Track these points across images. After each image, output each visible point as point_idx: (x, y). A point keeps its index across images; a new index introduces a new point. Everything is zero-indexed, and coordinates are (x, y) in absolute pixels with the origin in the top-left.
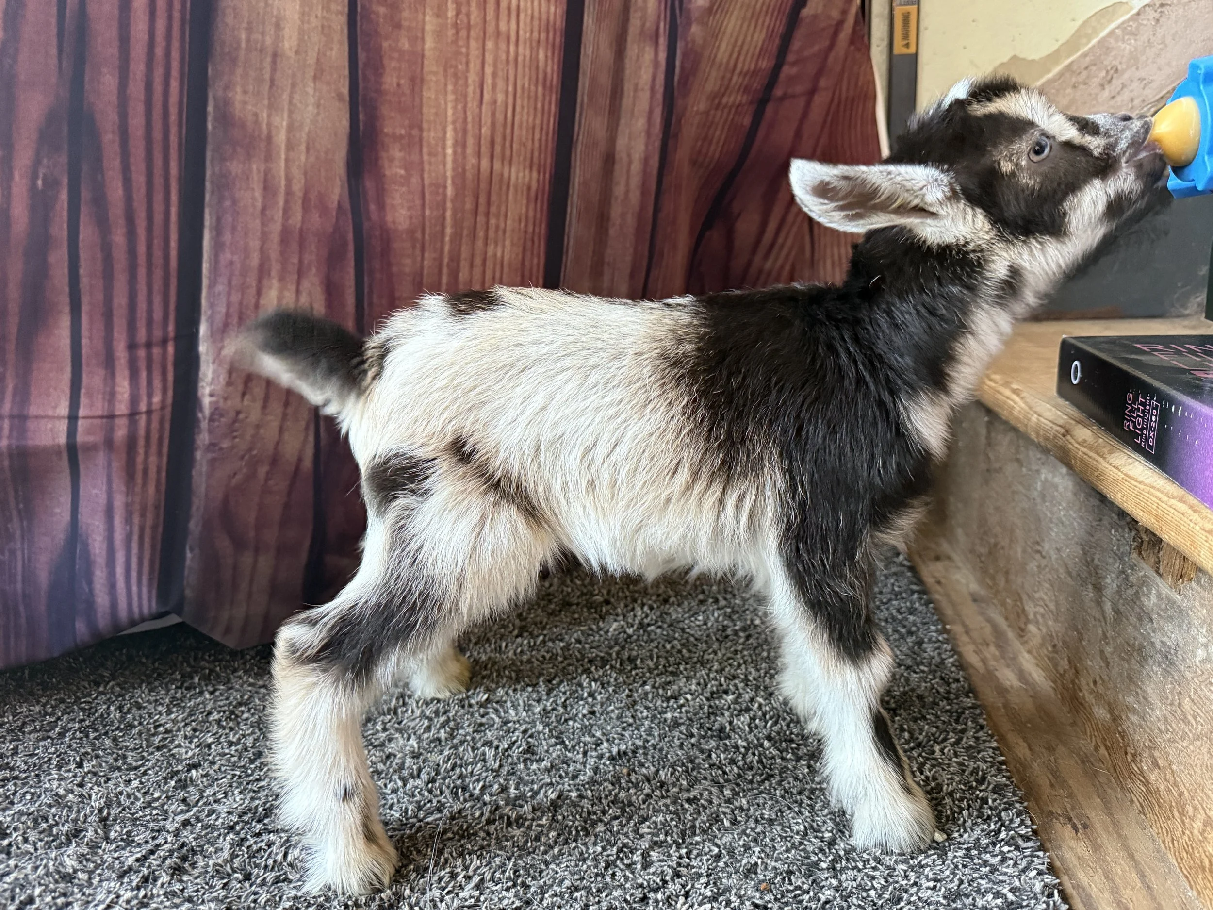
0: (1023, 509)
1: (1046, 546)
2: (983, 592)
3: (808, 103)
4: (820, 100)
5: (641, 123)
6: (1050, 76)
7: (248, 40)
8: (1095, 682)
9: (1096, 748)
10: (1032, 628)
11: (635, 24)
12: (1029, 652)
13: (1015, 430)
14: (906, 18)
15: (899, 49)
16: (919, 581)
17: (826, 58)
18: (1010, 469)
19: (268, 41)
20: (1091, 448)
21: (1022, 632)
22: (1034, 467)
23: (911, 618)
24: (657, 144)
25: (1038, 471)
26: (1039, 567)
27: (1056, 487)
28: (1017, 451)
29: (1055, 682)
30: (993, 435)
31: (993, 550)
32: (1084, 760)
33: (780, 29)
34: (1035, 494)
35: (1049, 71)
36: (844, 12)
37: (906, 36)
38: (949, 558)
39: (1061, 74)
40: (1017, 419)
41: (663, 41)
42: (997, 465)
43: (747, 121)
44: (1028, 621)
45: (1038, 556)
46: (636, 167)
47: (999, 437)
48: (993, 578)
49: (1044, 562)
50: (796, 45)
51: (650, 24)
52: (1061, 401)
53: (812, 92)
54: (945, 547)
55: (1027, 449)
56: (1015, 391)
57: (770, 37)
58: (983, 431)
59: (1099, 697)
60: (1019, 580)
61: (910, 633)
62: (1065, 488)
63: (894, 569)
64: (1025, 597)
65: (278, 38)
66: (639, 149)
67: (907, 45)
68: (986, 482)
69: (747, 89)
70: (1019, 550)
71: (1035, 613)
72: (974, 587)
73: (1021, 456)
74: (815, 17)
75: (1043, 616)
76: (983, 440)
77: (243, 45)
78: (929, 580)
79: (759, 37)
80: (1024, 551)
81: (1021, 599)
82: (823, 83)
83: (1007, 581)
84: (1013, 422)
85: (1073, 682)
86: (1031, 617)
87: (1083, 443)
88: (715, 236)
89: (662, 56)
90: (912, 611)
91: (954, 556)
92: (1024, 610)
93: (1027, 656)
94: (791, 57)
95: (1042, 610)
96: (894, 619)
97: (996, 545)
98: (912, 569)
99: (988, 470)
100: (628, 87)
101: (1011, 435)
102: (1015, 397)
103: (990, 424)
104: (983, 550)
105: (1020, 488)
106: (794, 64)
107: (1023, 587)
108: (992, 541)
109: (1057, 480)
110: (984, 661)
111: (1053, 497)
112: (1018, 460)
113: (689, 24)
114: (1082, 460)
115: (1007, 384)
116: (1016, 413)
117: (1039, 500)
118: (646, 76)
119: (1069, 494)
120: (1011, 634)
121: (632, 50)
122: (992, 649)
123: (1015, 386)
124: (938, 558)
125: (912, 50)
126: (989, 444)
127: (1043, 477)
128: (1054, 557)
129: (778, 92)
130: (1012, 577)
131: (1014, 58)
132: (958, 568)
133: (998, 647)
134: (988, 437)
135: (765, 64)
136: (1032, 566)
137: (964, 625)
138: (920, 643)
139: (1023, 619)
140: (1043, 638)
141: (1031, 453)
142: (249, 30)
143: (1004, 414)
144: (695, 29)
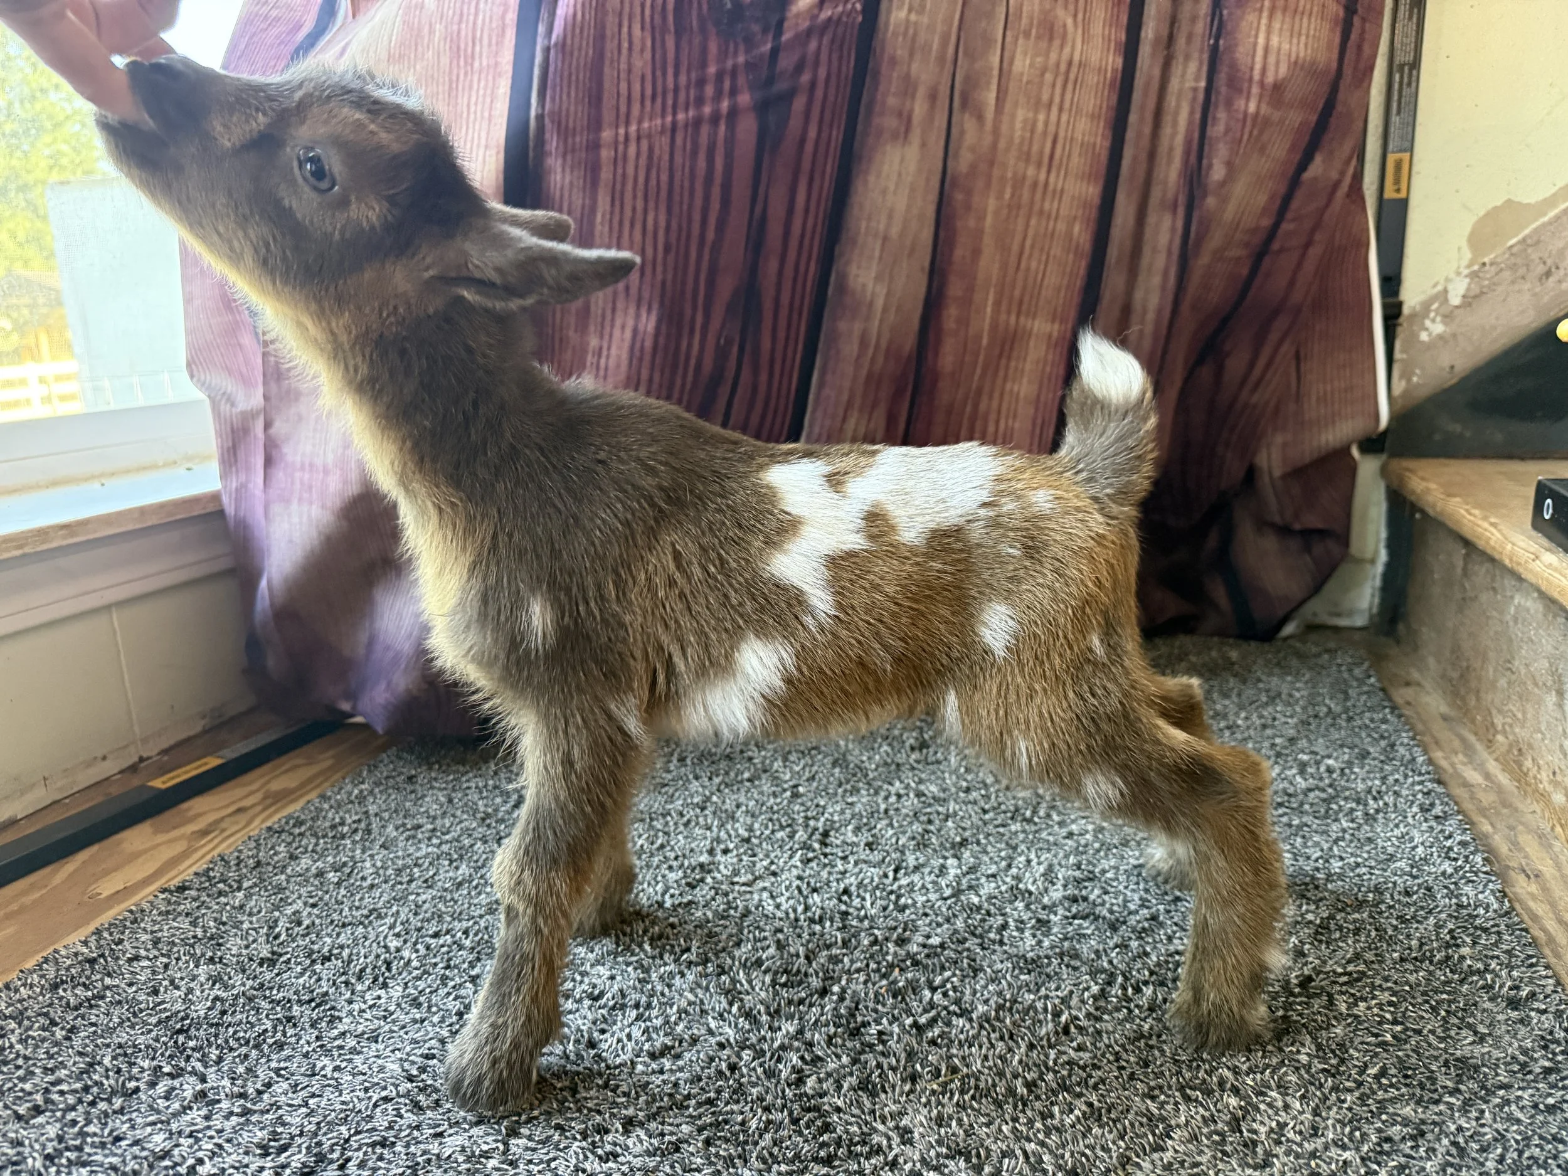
0: (1496, 633)
1: (1517, 663)
2: (1453, 713)
3: (1303, 255)
4: (1315, 252)
5: (1157, 280)
6: (1546, 219)
7: (867, 228)
8: (1554, 773)
9: (1553, 829)
10: (1500, 738)
11: (1156, 194)
12: (1496, 760)
13: (1492, 560)
14: (1398, 165)
15: (1389, 194)
16: (1390, 700)
17: (1322, 215)
18: (1484, 597)
19: (882, 227)
20: (1556, 570)
21: (1490, 744)
22: (1509, 594)
23: (1384, 727)
24: (1170, 298)
25: (1512, 597)
26: (1509, 683)
27: (1528, 610)
28: (1493, 580)
29: (1519, 781)
30: (1470, 566)
31: (1465, 674)
32: (1541, 837)
33: (1282, 189)
34: (1508, 618)
35: (1545, 214)
36: (1342, 173)
37: (1397, 181)
38: (1419, 684)
39: (1557, 218)
40: (1494, 548)
41: (1181, 211)
42: (1470, 594)
43: (1245, 271)
44: (1496, 732)
45: (1508, 673)
46: (1151, 316)
47: (1476, 568)
48: (1463, 699)
49: (1513, 677)
50: (1295, 204)
51: (1170, 195)
52: (1534, 533)
53: (1308, 245)
54: (1415, 675)
55: (1502, 578)
56: (1492, 524)
57: (1272, 198)
58: (1460, 563)
59: (1556, 784)
60: (1490, 697)
61: (1382, 737)
62: (1536, 611)
63: (1365, 689)
64: (1494, 712)
65: (889, 226)
66: (1154, 301)
67: (1398, 190)
68: (1461, 610)
69: (1247, 245)
70: (1491, 670)
71: (1504, 725)
72: (1444, 709)
73: (1496, 585)
74: (1315, 179)
75: (1511, 726)
76: (1459, 571)
77: (863, 230)
78: (1399, 701)
79: (1262, 199)
80: (1495, 670)
81: (1490, 714)
82: (1318, 237)
83: (1478, 699)
84: (1489, 551)
85: (1535, 778)
86: (1500, 728)
87: (1549, 566)
88: (1206, 373)
89: (1180, 224)
90: (1384, 721)
91: (1424, 683)
92: (1493, 724)
93: (1494, 763)
94: (1289, 215)
95: (1509, 720)
96: (1367, 727)
97: (1468, 668)
98: (1383, 690)
99: (1464, 599)
100: (1147, 250)
101: (1488, 565)
102: (1492, 529)
103: (1467, 556)
104: (1455, 675)
105: (1495, 613)
106: (1294, 220)
107: (1492, 702)
108: (1465, 664)
109: (1529, 604)
110: (1453, 765)
111: (1524, 620)
112: (1494, 589)
113: (1205, 196)
114: (1547, 580)
115: (1485, 518)
116: (1492, 543)
117: (1511, 624)
118: (1163, 239)
119: (1540, 616)
120: (1479, 747)
121: (1151, 219)
122: (1461, 757)
123: (1493, 520)
124: (1408, 684)
125: (1403, 195)
126: (1465, 572)
127: (1516, 601)
128: (1523, 671)
129: (1276, 246)
130: (1482, 695)
131: (1509, 202)
132: (1428, 693)
133: (1466, 755)
134: (1465, 569)
135: (1266, 222)
136: (1502, 682)
137: (1433, 737)
138: (1392, 745)
139: (1492, 731)
140: (1511, 746)
141: (1506, 582)
142: (869, 219)
143: (1481, 544)
144: (1211, 201)
